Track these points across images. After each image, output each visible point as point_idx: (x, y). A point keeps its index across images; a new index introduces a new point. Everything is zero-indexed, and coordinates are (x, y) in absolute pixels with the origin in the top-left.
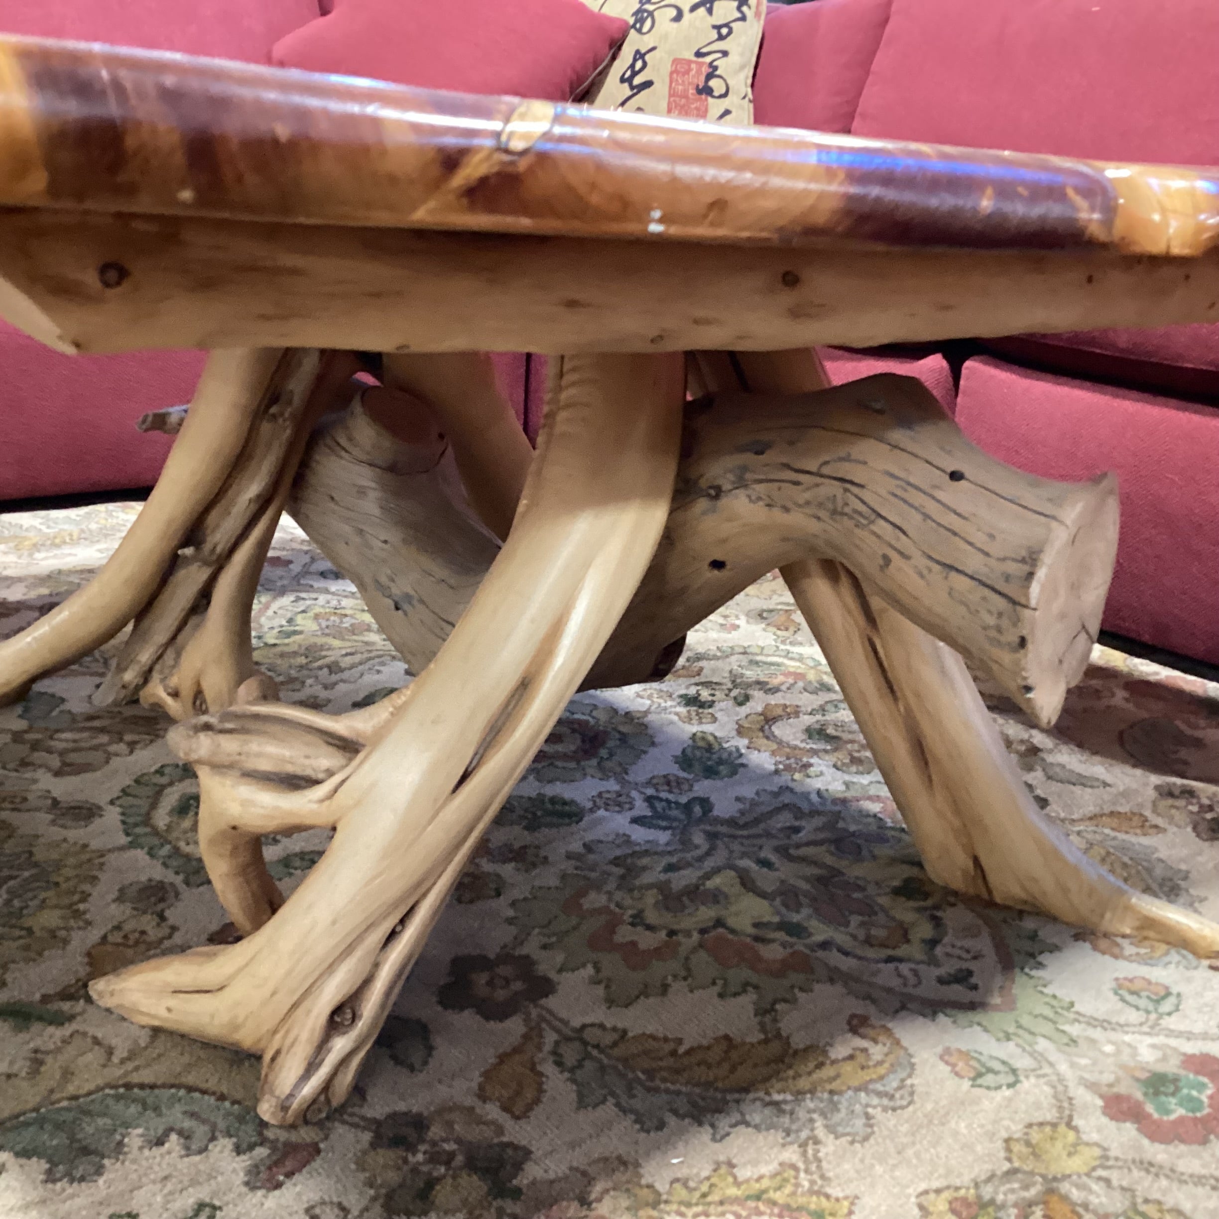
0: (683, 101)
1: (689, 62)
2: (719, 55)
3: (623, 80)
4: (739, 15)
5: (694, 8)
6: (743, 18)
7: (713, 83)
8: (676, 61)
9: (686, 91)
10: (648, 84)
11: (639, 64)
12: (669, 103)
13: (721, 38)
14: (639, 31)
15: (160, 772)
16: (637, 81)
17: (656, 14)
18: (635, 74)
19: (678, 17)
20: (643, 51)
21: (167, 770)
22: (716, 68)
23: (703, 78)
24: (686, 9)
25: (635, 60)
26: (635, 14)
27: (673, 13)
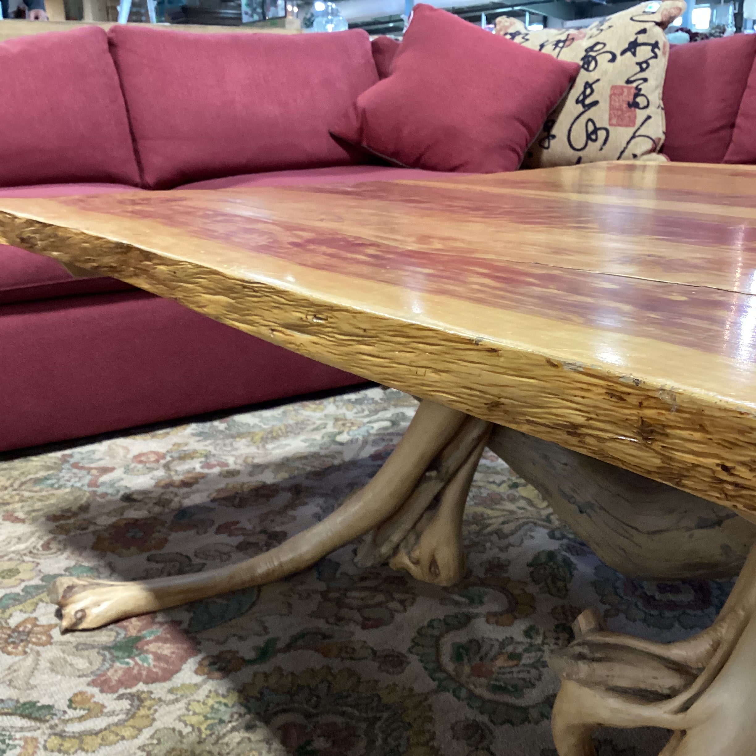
0: (619, 113)
1: (622, 87)
2: (641, 81)
3: (577, 102)
4: (652, 55)
5: (623, 53)
6: (656, 56)
7: (639, 99)
8: (614, 88)
9: (621, 106)
10: (595, 103)
11: (588, 91)
12: (610, 114)
13: (642, 70)
14: (587, 70)
15: (431, 625)
16: (588, 101)
17: (598, 58)
18: (586, 97)
19: (613, 59)
20: (591, 82)
21: (435, 624)
22: (640, 90)
23: (631, 97)
24: (618, 53)
25: (585, 89)
26: (583, 59)
27: (610, 56)
